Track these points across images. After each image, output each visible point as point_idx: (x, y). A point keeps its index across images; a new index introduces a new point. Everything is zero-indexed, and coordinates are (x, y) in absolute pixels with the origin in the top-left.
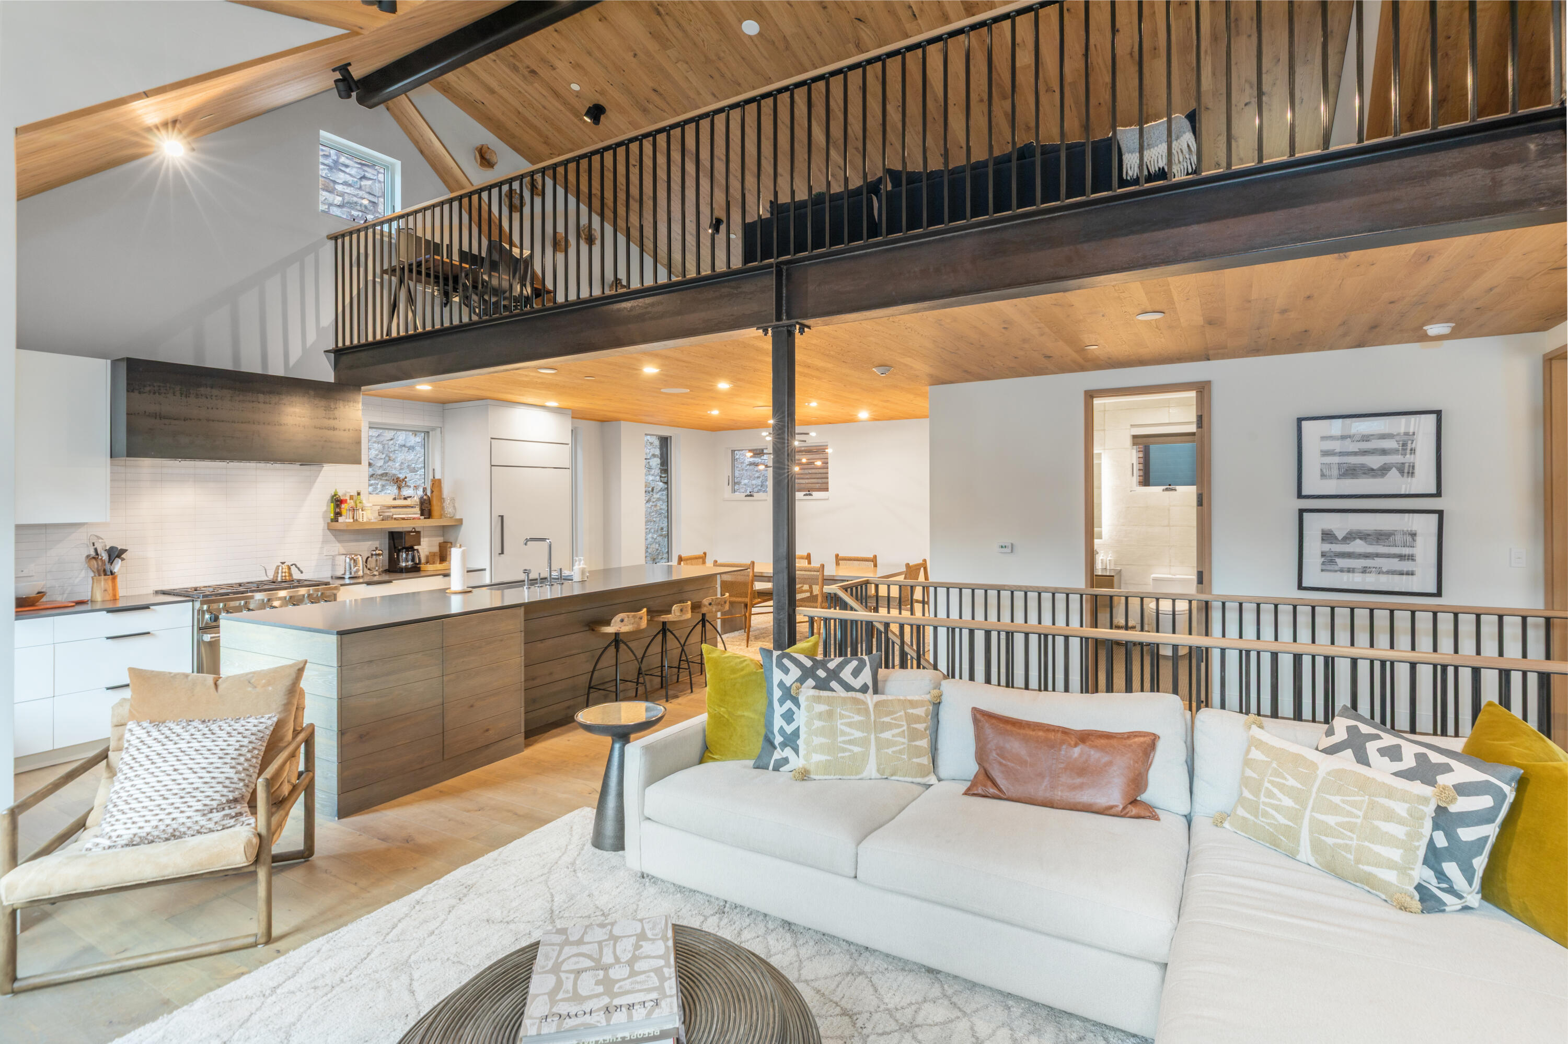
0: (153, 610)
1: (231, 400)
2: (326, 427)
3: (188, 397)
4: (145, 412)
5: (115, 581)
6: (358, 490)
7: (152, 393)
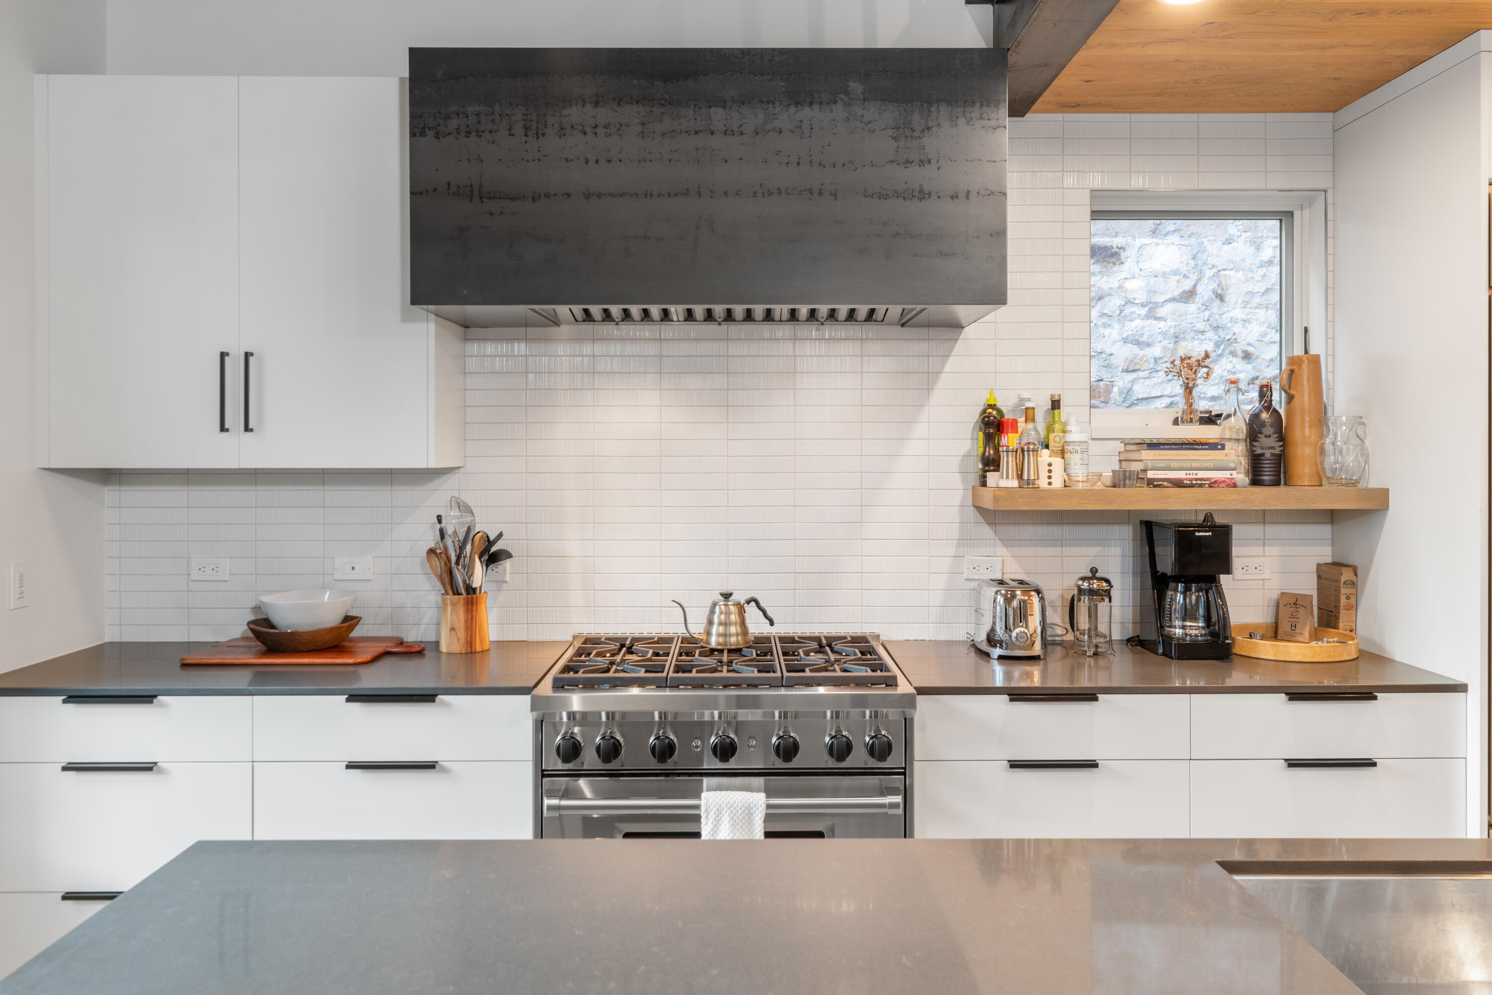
1: (642, 135)
2: (896, 191)
3: (541, 137)
4: (449, 183)
5: (472, 611)
6: (1053, 392)
7: (462, 134)
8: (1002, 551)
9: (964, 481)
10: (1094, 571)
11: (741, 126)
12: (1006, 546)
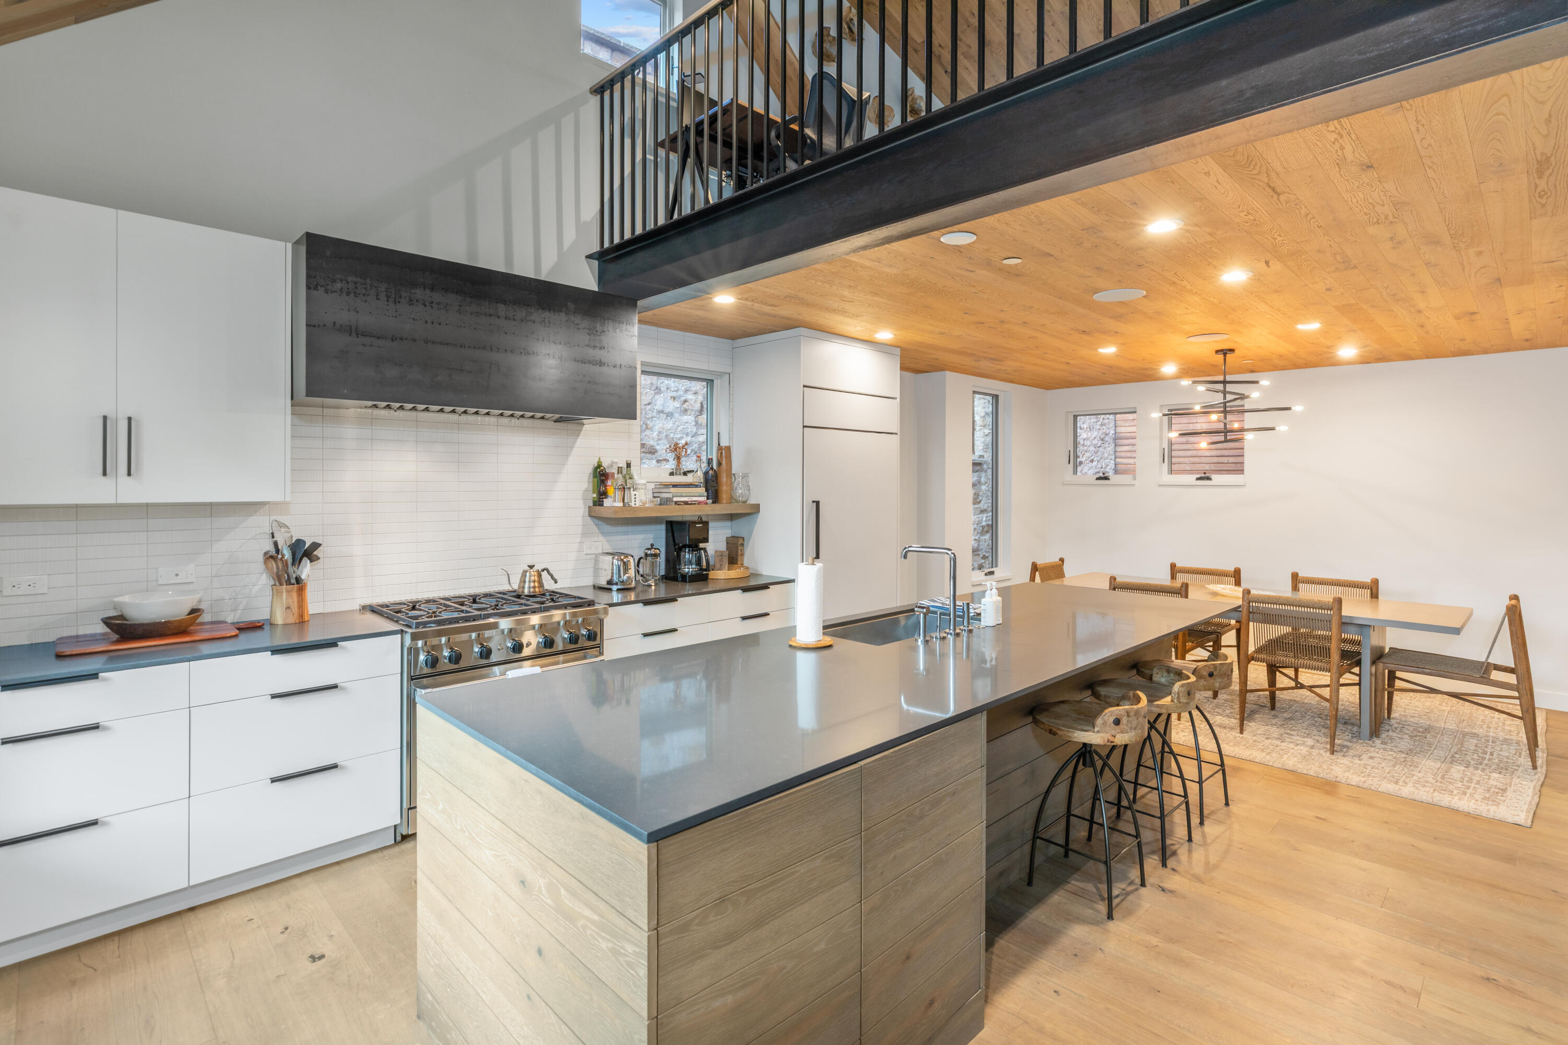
0: (343, 648)
1: (459, 312)
2: (589, 360)
3: (397, 303)
4: (334, 323)
5: (302, 594)
6: (628, 459)
7: (344, 293)
8: (601, 538)
9: (585, 504)
10: (652, 545)
11: (514, 315)
12: (604, 536)
